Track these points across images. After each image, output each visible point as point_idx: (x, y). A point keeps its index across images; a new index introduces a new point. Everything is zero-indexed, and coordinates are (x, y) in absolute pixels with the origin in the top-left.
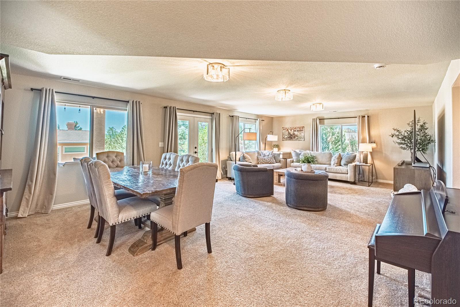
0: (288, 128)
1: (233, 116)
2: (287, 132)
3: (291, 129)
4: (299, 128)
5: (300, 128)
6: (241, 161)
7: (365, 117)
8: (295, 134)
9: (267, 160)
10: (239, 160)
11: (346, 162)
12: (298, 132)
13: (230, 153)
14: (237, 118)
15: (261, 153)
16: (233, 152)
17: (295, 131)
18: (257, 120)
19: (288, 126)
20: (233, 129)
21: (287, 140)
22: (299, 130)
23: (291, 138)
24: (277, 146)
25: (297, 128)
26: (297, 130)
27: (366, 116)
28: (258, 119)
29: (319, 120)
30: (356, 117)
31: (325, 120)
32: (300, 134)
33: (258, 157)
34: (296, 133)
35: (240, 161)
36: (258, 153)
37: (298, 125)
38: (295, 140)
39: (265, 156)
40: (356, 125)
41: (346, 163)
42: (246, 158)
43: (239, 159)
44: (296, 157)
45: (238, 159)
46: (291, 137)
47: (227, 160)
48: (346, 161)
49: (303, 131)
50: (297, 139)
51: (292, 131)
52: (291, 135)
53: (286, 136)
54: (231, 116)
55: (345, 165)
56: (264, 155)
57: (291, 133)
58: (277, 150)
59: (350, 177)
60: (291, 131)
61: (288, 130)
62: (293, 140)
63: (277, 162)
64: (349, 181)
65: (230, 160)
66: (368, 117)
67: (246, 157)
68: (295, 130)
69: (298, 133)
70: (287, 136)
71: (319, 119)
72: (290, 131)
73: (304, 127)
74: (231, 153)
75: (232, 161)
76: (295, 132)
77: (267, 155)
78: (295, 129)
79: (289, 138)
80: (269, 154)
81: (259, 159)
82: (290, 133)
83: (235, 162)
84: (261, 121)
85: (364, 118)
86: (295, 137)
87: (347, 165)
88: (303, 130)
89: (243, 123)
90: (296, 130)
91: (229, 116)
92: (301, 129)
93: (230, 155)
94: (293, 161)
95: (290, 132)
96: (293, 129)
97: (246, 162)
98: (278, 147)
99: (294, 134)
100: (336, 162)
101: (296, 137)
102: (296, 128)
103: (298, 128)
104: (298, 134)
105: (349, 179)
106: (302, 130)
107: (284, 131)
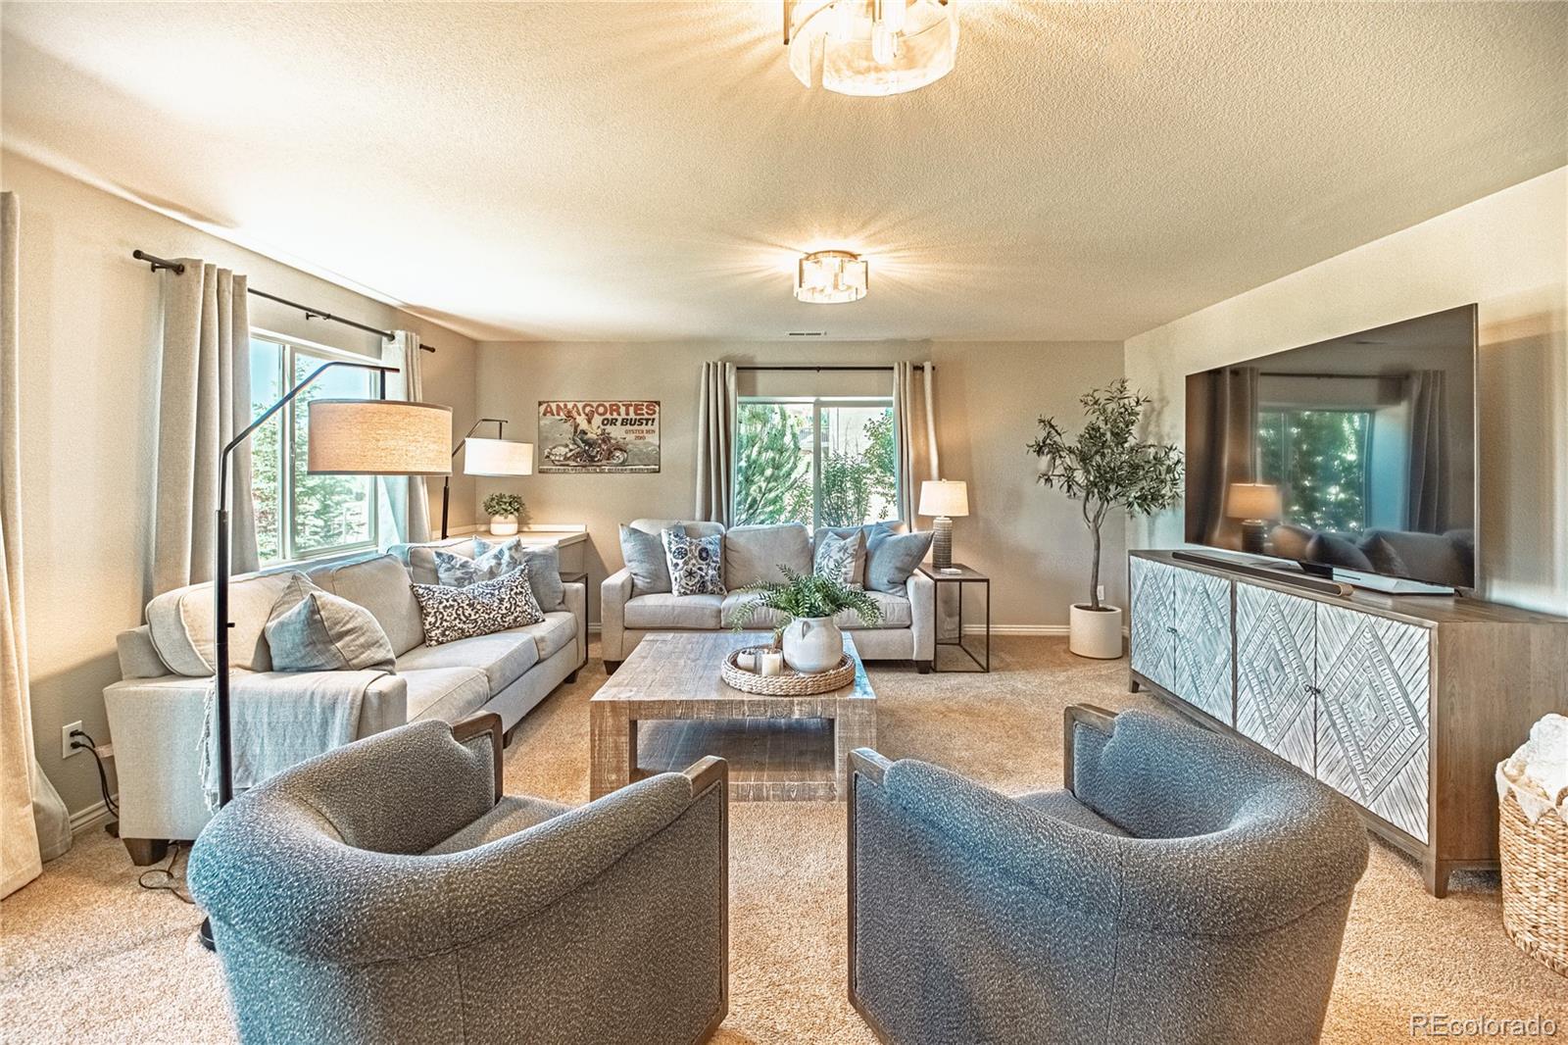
0: (570, 406)
1: (178, 269)
2: (568, 427)
3: (588, 409)
4: (631, 409)
5: (637, 408)
6: (283, 670)
7: (922, 369)
8: (609, 439)
9: (488, 609)
10: (265, 662)
11: (897, 568)
12: (629, 427)
13: (148, 596)
14: (229, 287)
15: (437, 561)
16: (182, 586)
17: (613, 422)
18: (392, 337)
19: (570, 394)
20: (184, 378)
21: (564, 472)
22: (632, 415)
23: (592, 459)
24: (516, 506)
25: (623, 410)
26: (624, 416)
27: (928, 366)
28: (400, 335)
29: (734, 370)
30: (892, 369)
31: (760, 374)
32: (637, 437)
33: (417, 596)
34: (617, 432)
35: (269, 668)
36: (414, 560)
37: (628, 392)
38: (610, 472)
39: (467, 577)
40: (889, 404)
41: (899, 577)
42: (341, 636)
43: (263, 642)
44: (646, 565)
45: (242, 646)
46: (591, 454)
47: (109, 669)
48: (898, 565)
49: (656, 422)
50: (622, 464)
51: (597, 420)
52: (590, 444)
53: (563, 450)
54: (156, 264)
55: (893, 583)
56: (459, 574)
57: (589, 435)
58: (514, 527)
59: (917, 642)
60: (589, 422)
61: (569, 416)
62: (602, 472)
63: (547, 606)
64: (914, 658)
65: (149, 667)
66: (934, 368)
67: (338, 629)
68: (610, 417)
69: (627, 432)
70: (567, 446)
71: (738, 368)
72: (582, 421)
73: (658, 403)
74: (160, 601)
75: (168, 673)
76: (609, 428)
77: (485, 567)
78: (610, 414)
79: (575, 457)
80: (493, 562)
81: (431, 605)
82: (584, 433)
83: (211, 685)
84: (417, 351)
85: (919, 372)
86: (610, 455)
87: (905, 583)
88: (656, 416)
89: (275, 347)
90: (615, 415)
91: (138, 254)
92: (644, 414)
93: (144, 623)
94: (633, 585)
95: (583, 425)
96: (601, 410)
97: (346, 666)
98: (517, 510)
99: (606, 439)
100: (852, 574)
101: (618, 453)
102: (615, 408)
103: (627, 407)
104: (631, 437)
105: (917, 654)
106: (647, 420)
107: (546, 421)
